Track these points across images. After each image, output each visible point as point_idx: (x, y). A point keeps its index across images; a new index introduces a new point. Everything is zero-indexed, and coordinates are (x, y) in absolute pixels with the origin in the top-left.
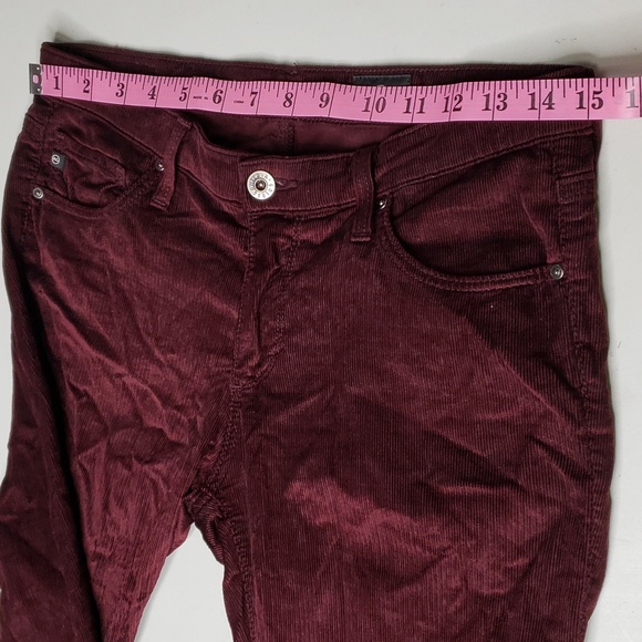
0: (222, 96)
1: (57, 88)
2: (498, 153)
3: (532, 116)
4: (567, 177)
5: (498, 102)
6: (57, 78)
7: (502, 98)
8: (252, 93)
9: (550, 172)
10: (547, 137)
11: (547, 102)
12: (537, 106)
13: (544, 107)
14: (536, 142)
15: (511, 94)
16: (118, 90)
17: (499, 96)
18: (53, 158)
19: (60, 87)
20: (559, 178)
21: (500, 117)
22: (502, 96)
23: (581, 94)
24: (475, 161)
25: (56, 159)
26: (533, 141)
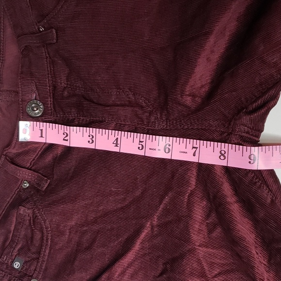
0: (170, 148)
1: (42, 137)
6: (42, 130)
8: (193, 148)
16: (89, 139)
18: (16, 267)
19: (44, 135)
25: (17, 265)
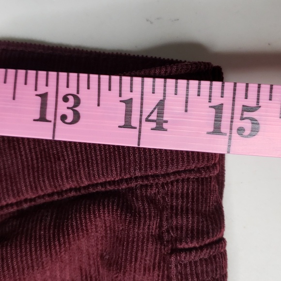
2: (60, 193)
3: (127, 139)
4: (190, 250)
5: (63, 108)
7: (71, 103)
9: (159, 238)
10: (155, 176)
11: (154, 117)
12: (135, 122)
13: (147, 127)
14: (133, 185)
15: (88, 97)
17: (66, 99)
20: (176, 251)
21: (66, 134)
22: (71, 98)
23: (219, 109)
24: (18, 204)
26: (127, 181)
